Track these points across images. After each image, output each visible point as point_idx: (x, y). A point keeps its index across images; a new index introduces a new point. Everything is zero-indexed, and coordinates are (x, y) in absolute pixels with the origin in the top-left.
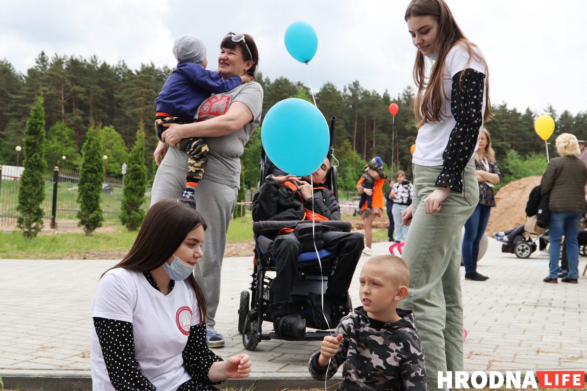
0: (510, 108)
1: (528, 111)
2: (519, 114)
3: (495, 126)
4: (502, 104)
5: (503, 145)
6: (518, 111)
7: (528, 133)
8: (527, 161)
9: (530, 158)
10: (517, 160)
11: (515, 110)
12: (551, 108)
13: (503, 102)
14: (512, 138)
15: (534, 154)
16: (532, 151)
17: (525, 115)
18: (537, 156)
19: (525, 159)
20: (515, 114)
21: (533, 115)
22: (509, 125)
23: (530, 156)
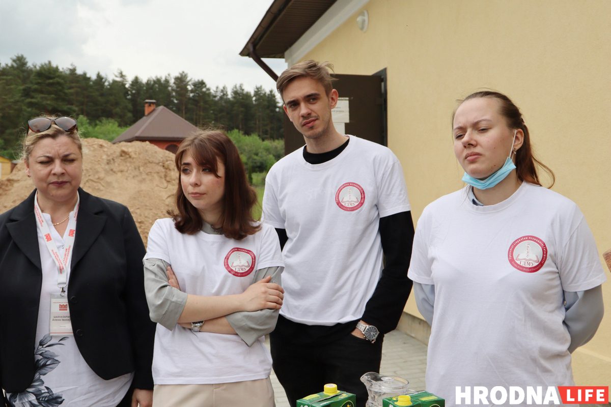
0: (79, 72)
1: (99, 76)
2: (89, 79)
3: (60, 88)
4: (71, 67)
5: (70, 109)
6: (88, 76)
7: (100, 98)
8: (98, 127)
9: (100, 123)
10: (87, 126)
11: (85, 74)
12: (121, 73)
13: (72, 65)
14: (82, 104)
15: (104, 120)
16: (103, 116)
17: (96, 80)
18: (107, 121)
19: (96, 125)
20: (84, 78)
21: (104, 80)
22: (79, 90)
23: (100, 121)
